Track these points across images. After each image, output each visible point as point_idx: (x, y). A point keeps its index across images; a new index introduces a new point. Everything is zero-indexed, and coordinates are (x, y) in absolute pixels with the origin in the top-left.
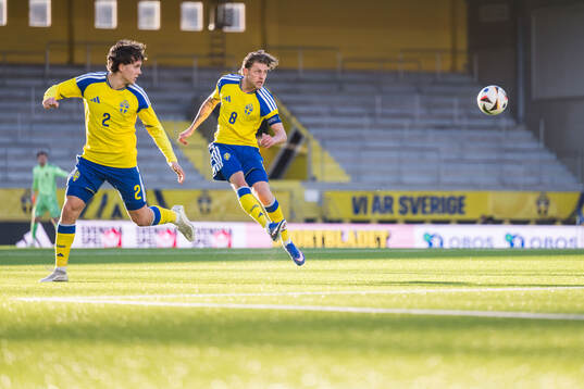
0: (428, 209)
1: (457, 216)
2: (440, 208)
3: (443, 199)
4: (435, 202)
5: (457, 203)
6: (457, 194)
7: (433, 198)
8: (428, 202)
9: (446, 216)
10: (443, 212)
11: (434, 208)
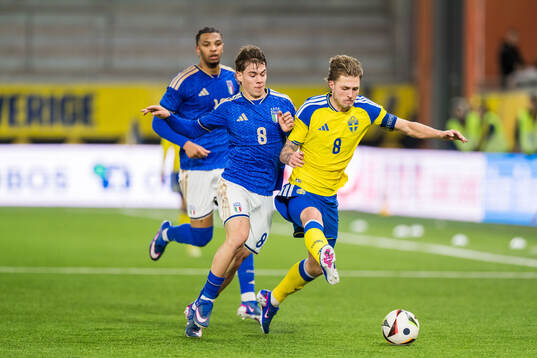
0: (21, 116)
1: (79, 130)
2: (46, 113)
3: (52, 101)
4: (35, 105)
5: (79, 107)
6: (80, 88)
7: (30, 100)
8: (21, 104)
9: (58, 130)
10: (52, 120)
11: (33, 115)
